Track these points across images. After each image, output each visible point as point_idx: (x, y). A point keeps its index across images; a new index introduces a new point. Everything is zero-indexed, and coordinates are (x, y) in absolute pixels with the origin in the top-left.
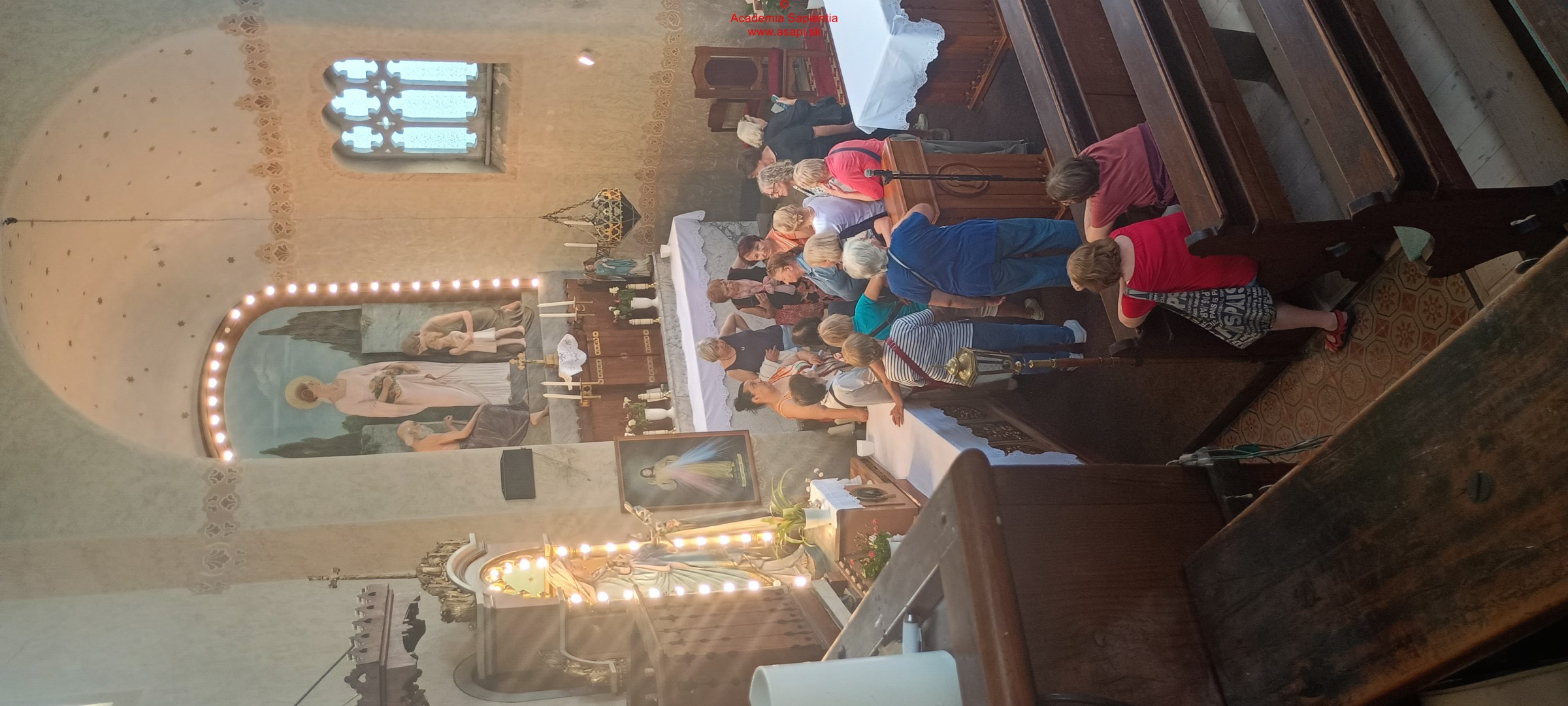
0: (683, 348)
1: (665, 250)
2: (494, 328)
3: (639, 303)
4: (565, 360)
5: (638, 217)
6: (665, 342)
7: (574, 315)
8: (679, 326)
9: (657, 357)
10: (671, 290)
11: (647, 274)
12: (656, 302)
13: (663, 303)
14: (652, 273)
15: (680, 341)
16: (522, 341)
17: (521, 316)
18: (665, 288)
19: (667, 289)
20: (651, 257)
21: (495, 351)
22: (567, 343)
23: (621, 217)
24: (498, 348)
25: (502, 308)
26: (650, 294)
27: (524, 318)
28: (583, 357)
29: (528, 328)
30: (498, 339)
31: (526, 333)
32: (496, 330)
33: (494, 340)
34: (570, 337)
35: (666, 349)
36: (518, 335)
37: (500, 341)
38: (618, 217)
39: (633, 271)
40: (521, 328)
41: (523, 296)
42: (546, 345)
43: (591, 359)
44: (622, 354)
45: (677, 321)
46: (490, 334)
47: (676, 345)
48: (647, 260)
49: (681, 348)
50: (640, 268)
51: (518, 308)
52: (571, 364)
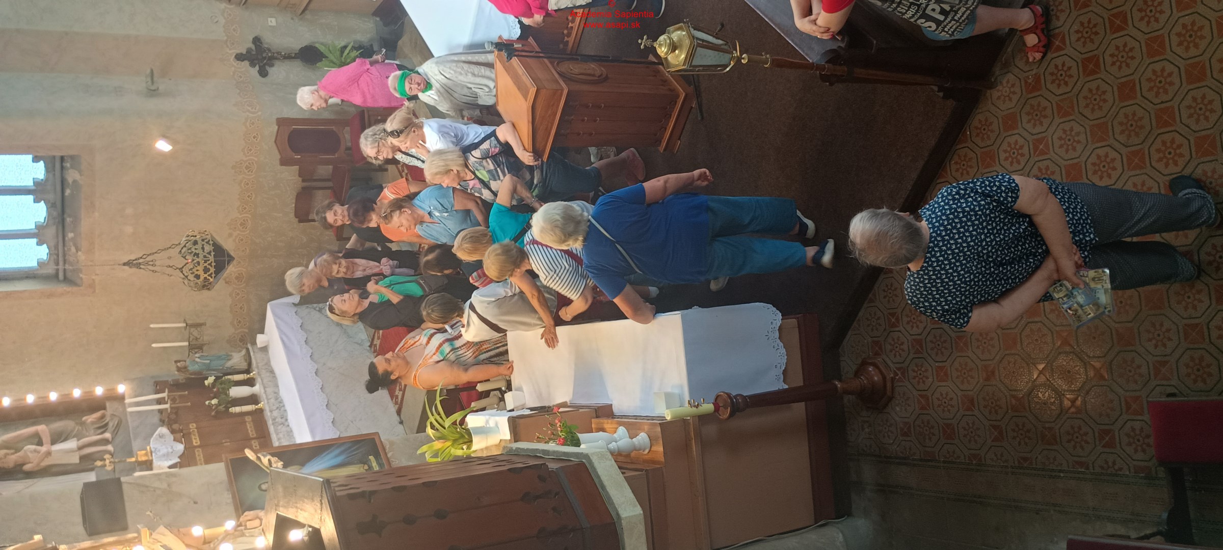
0: (290, 425)
1: (261, 339)
2: (75, 439)
3: (237, 392)
4: (161, 453)
5: (231, 259)
6: (270, 422)
7: (167, 406)
8: (284, 406)
9: (262, 440)
10: (271, 375)
11: (244, 366)
12: (257, 389)
13: (265, 388)
14: (250, 364)
15: (287, 420)
16: (110, 448)
17: (107, 425)
18: (264, 374)
19: (268, 374)
20: (248, 350)
21: (77, 461)
22: (161, 436)
23: (213, 253)
24: (82, 458)
25: (84, 418)
26: (250, 383)
27: (111, 425)
28: (180, 447)
29: (115, 433)
30: (80, 448)
31: (112, 439)
32: (78, 440)
33: (76, 449)
34: (164, 430)
35: (272, 429)
36: (106, 442)
37: (82, 451)
38: (209, 253)
39: (229, 364)
40: (108, 435)
41: (108, 404)
42: (136, 445)
43: (189, 448)
44: (224, 441)
45: (281, 402)
46: (72, 444)
47: (282, 424)
48: (244, 352)
49: (288, 426)
50: (237, 360)
51: (103, 417)
52: (167, 456)
